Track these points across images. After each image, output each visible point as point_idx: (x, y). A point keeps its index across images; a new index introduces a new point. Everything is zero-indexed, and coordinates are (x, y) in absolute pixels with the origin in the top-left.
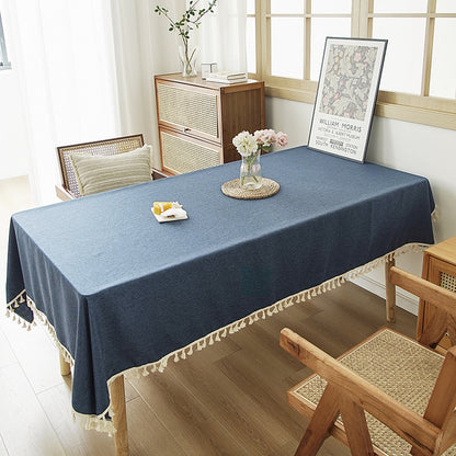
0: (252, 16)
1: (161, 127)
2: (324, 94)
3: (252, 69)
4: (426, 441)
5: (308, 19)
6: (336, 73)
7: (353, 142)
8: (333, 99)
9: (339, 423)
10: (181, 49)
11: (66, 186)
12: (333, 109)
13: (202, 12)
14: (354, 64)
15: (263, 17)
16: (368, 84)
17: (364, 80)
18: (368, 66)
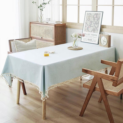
0: (61, 5)
2: (85, 26)
5: (79, 6)
6: (89, 20)
7: (95, 39)
8: (88, 28)
12: (88, 30)
14: (94, 18)
16: (98, 23)
17: (97, 22)
18: (98, 18)
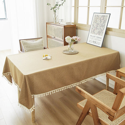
0: (74, 7)
1: (48, 36)
2: (92, 28)
3: (73, 21)
4: (112, 114)
5: (89, 8)
6: (96, 23)
7: (99, 42)
8: (94, 30)
9: (90, 111)
10: (54, 15)
11: (21, 50)
12: (94, 32)
13: (60, 5)
14: (101, 20)
15: (76, 7)
16: (104, 26)
18: (105, 21)
